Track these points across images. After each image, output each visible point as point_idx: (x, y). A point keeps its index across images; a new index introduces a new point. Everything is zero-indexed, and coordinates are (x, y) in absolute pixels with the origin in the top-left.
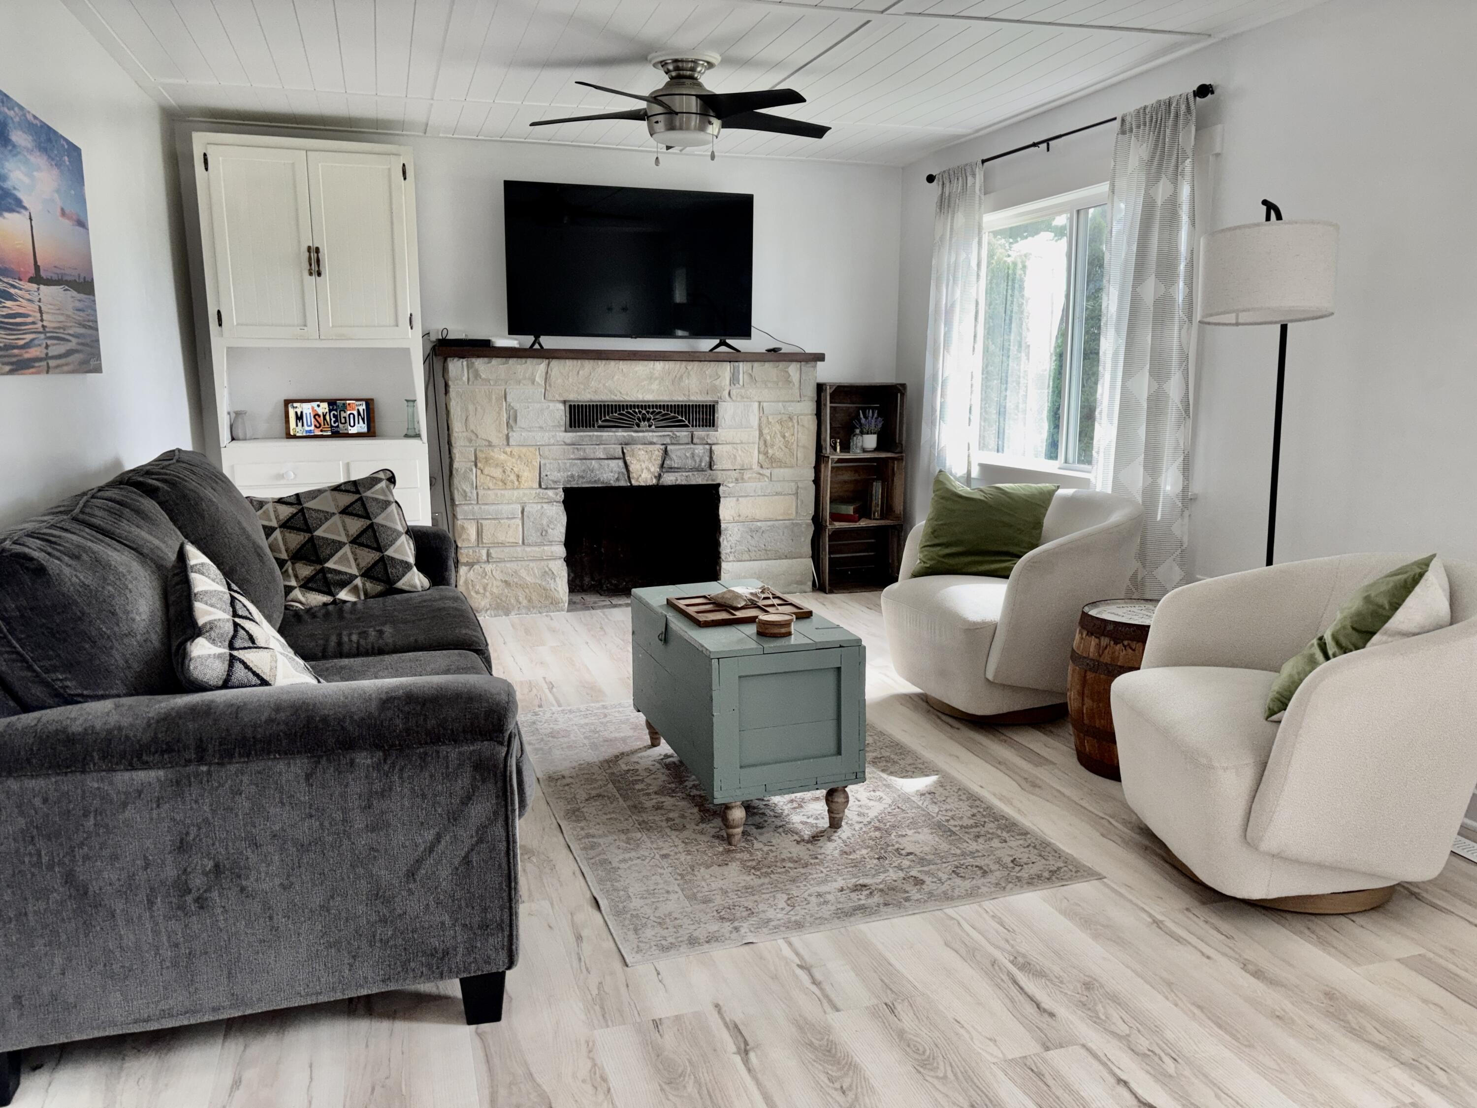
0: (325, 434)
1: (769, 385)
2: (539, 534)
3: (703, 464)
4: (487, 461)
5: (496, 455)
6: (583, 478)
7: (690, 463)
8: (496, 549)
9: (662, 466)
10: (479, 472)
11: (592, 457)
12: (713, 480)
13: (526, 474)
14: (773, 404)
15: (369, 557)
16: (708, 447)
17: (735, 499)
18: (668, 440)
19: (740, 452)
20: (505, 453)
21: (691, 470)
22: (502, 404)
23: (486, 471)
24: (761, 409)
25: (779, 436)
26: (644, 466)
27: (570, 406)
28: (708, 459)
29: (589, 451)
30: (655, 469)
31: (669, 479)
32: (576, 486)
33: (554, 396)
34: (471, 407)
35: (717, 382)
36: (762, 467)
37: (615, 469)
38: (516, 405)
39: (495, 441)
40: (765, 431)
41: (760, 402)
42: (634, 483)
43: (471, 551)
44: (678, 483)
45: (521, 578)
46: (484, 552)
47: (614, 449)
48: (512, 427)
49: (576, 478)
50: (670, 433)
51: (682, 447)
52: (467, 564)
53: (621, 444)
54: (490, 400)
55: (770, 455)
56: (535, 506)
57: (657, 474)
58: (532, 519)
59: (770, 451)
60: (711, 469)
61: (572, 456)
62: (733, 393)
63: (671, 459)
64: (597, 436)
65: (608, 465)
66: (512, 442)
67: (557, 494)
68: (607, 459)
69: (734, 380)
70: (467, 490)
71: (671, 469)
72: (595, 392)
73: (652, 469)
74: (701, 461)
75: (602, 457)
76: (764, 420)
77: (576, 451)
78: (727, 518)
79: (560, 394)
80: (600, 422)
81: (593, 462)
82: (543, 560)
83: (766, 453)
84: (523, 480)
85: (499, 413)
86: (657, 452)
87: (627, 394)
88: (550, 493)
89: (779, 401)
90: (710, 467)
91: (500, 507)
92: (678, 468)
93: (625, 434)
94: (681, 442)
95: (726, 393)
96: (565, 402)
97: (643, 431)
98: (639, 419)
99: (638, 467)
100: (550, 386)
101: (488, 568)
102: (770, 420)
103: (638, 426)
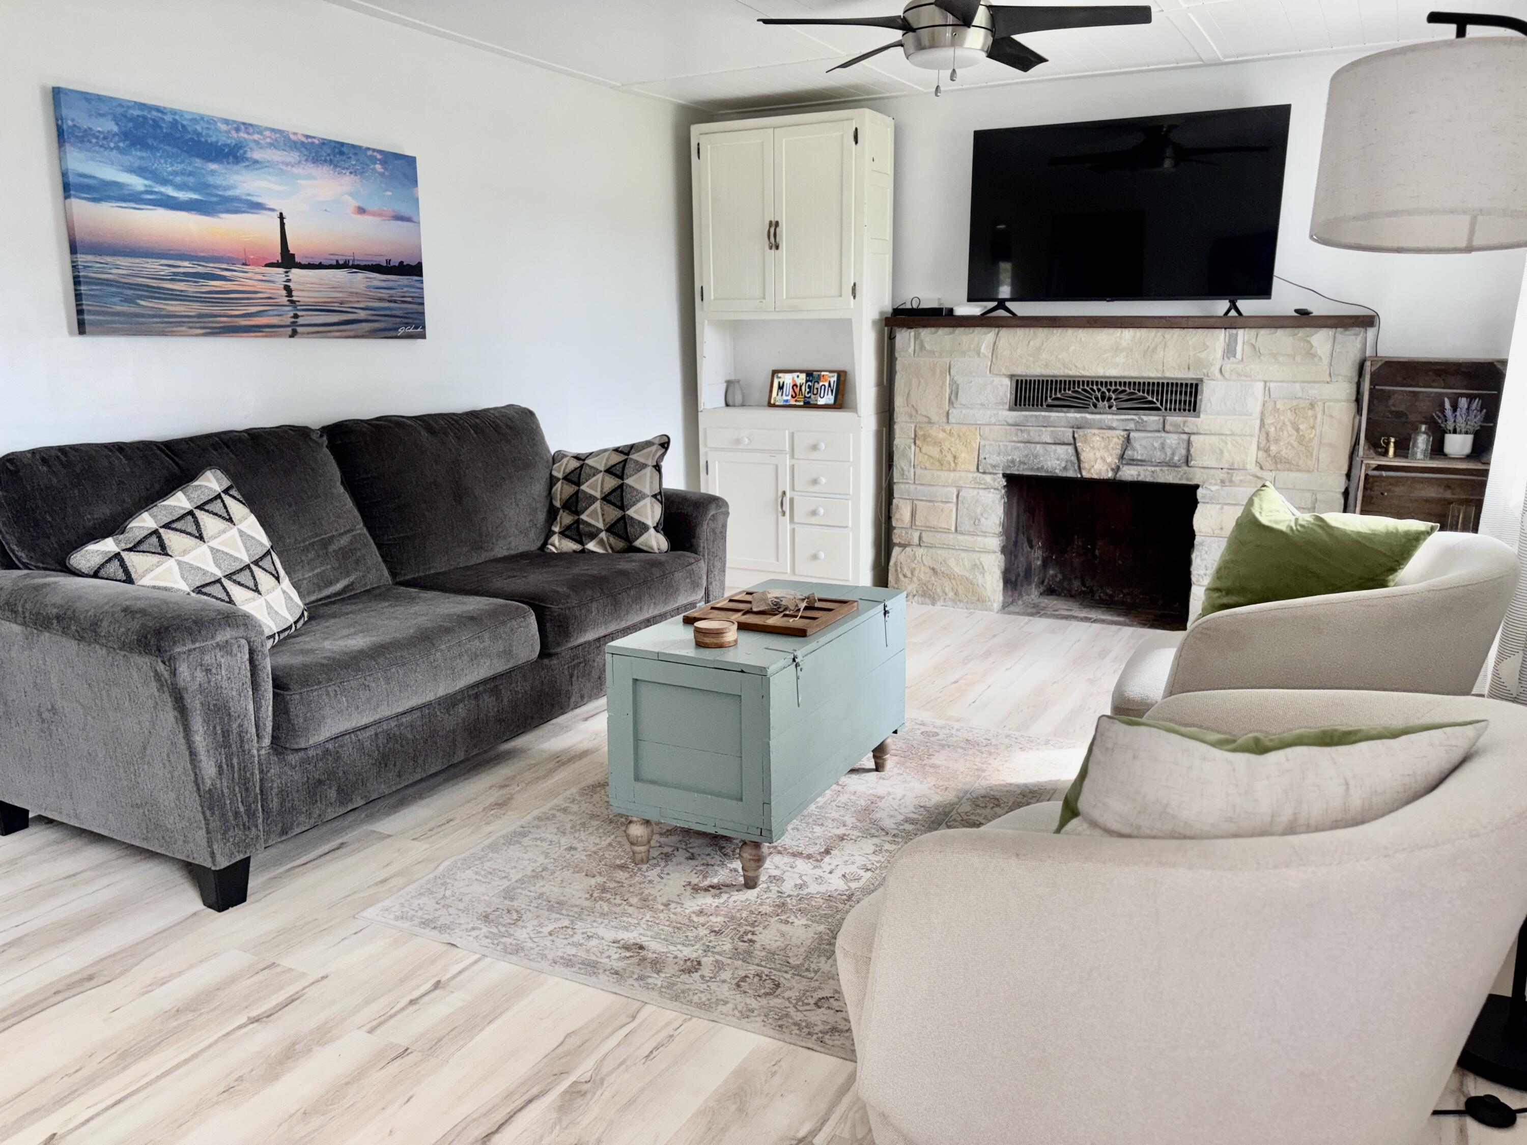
0: (798, 404)
1: (1281, 359)
2: (972, 522)
3: (1176, 458)
4: (924, 440)
5: (934, 434)
6: (1025, 464)
7: (1158, 456)
8: (928, 533)
9: (1122, 457)
10: (918, 449)
11: (1037, 439)
12: (1188, 480)
13: (963, 455)
14: (1285, 385)
15: (614, 514)
16: (1185, 437)
17: (1219, 506)
18: (1132, 426)
19: (1229, 446)
20: (944, 431)
21: (1160, 464)
22: (945, 378)
23: (924, 450)
24: (1267, 391)
25: (1290, 428)
26: (1098, 455)
27: (1017, 381)
28: (1184, 452)
29: (1034, 433)
30: (1112, 459)
31: (1129, 474)
32: (1017, 473)
33: (1000, 370)
34: (914, 381)
35: (1203, 355)
36: (1261, 468)
37: (1062, 456)
38: (960, 379)
39: (935, 419)
40: (1269, 421)
41: (1265, 382)
42: (1086, 474)
43: (904, 532)
44: (1140, 479)
45: (949, 567)
46: (916, 535)
47: (1063, 432)
48: (953, 404)
49: (1017, 464)
50: (1134, 417)
51: (1149, 435)
52: (900, 545)
53: (1073, 427)
54: (934, 373)
55: (1273, 453)
56: (971, 491)
57: (1114, 466)
58: (966, 505)
59: (1274, 448)
60: (1188, 466)
61: (1015, 439)
62: (1227, 368)
63: (1134, 450)
64: (1044, 417)
65: (1055, 450)
66: (952, 419)
67: (994, 480)
68: (1055, 444)
69: (1230, 351)
70: (905, 468)
71: (1133, 462)
72: (1047, 366)
73: (1109, 460)
74: (1173, 454)
75: (1049, 441)
76: (1270, 406)
77: (1019, 433)
78: (1203, 530)
79: (1007, 368)
80: (1049, 400)
81: (1038, 446)
82: (975, 551)
83: (1267, 450)
84: (960, 461)
85: (942, 387)
86: (1116, 439)
87: (1084, 369)
88: (988, 478)
89: (1294, 382)
90: (1187, 462)
91: (935, 488)
92: (1141, 461)
93: (1078, 415)
94: (1149, 429)
95: (1218, 367)
96: (1011, 377)
97: (1100, 413)
98: (1097, 399)
99: (1091, 455)
100: (997, 357)
101: (920, 551)
102: (1278, 406)
103: (1095, 406)
